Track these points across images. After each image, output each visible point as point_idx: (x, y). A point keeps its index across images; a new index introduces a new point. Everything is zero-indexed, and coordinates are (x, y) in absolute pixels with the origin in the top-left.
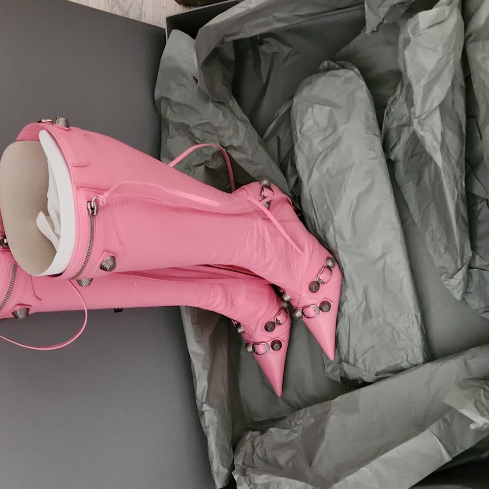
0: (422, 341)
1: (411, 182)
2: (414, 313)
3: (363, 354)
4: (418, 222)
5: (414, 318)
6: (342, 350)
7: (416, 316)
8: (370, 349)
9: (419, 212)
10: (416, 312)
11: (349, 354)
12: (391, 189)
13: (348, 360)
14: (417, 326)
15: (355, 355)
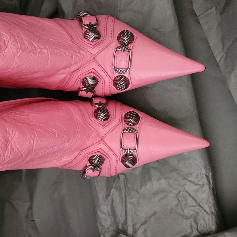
0: (214, 206)
1: (214, 9)
2: (204, 172)
3: (143, 224)
4: (219, 61)
5: (205, 180)
6: (119, 218)
7: (207, 177)
8: (151, 217)
9: (223, 48)
10: (206, 172)
11: (126, 222)
12: (175, 19)
13: (127, 230)
14: (208, 189)
15: (134, 225)
